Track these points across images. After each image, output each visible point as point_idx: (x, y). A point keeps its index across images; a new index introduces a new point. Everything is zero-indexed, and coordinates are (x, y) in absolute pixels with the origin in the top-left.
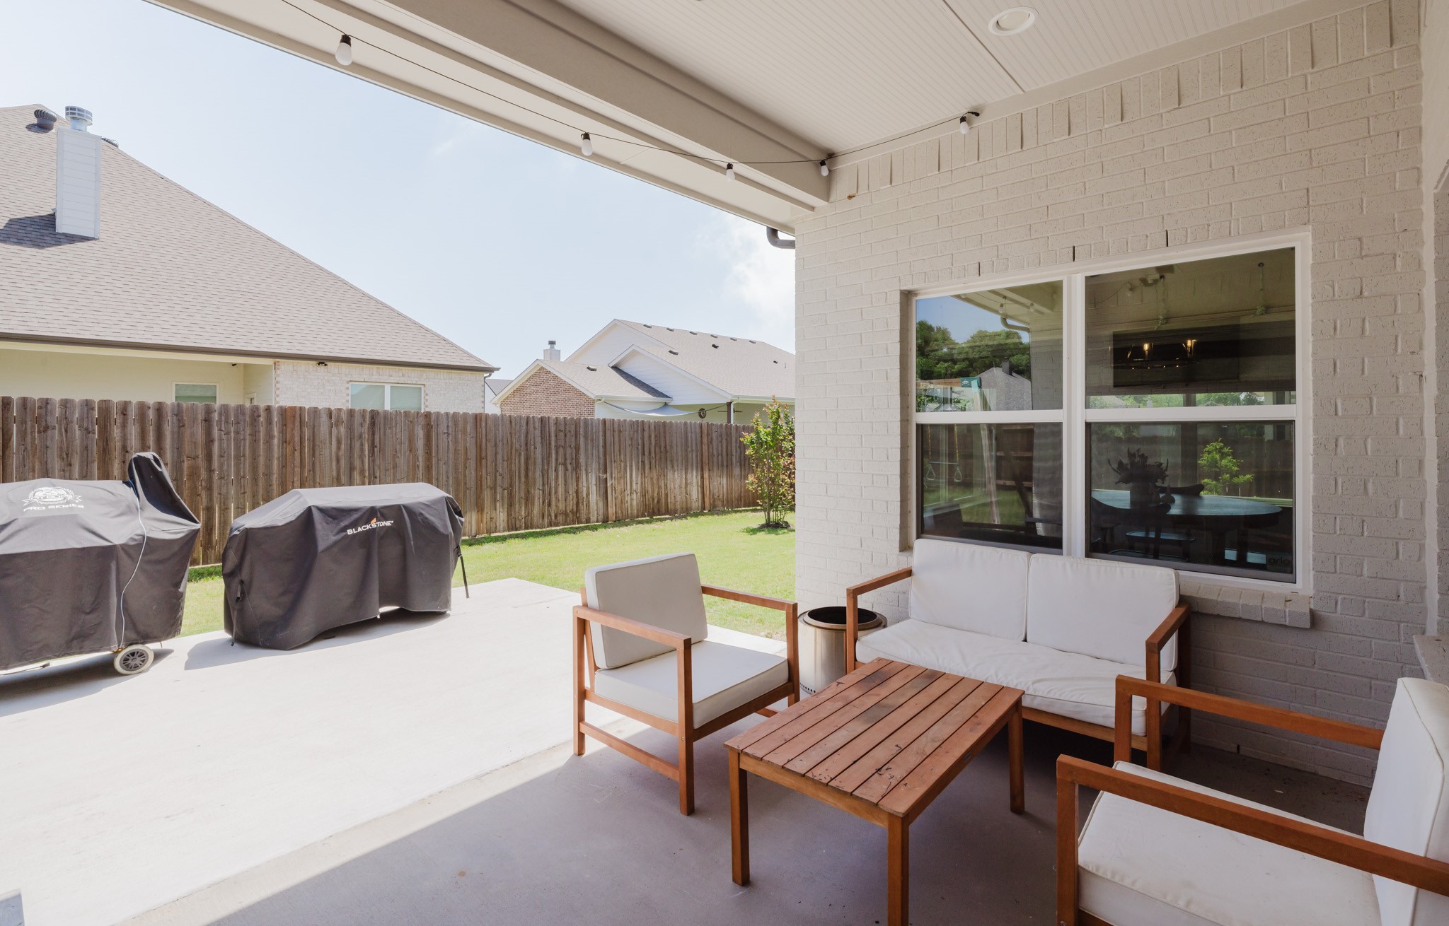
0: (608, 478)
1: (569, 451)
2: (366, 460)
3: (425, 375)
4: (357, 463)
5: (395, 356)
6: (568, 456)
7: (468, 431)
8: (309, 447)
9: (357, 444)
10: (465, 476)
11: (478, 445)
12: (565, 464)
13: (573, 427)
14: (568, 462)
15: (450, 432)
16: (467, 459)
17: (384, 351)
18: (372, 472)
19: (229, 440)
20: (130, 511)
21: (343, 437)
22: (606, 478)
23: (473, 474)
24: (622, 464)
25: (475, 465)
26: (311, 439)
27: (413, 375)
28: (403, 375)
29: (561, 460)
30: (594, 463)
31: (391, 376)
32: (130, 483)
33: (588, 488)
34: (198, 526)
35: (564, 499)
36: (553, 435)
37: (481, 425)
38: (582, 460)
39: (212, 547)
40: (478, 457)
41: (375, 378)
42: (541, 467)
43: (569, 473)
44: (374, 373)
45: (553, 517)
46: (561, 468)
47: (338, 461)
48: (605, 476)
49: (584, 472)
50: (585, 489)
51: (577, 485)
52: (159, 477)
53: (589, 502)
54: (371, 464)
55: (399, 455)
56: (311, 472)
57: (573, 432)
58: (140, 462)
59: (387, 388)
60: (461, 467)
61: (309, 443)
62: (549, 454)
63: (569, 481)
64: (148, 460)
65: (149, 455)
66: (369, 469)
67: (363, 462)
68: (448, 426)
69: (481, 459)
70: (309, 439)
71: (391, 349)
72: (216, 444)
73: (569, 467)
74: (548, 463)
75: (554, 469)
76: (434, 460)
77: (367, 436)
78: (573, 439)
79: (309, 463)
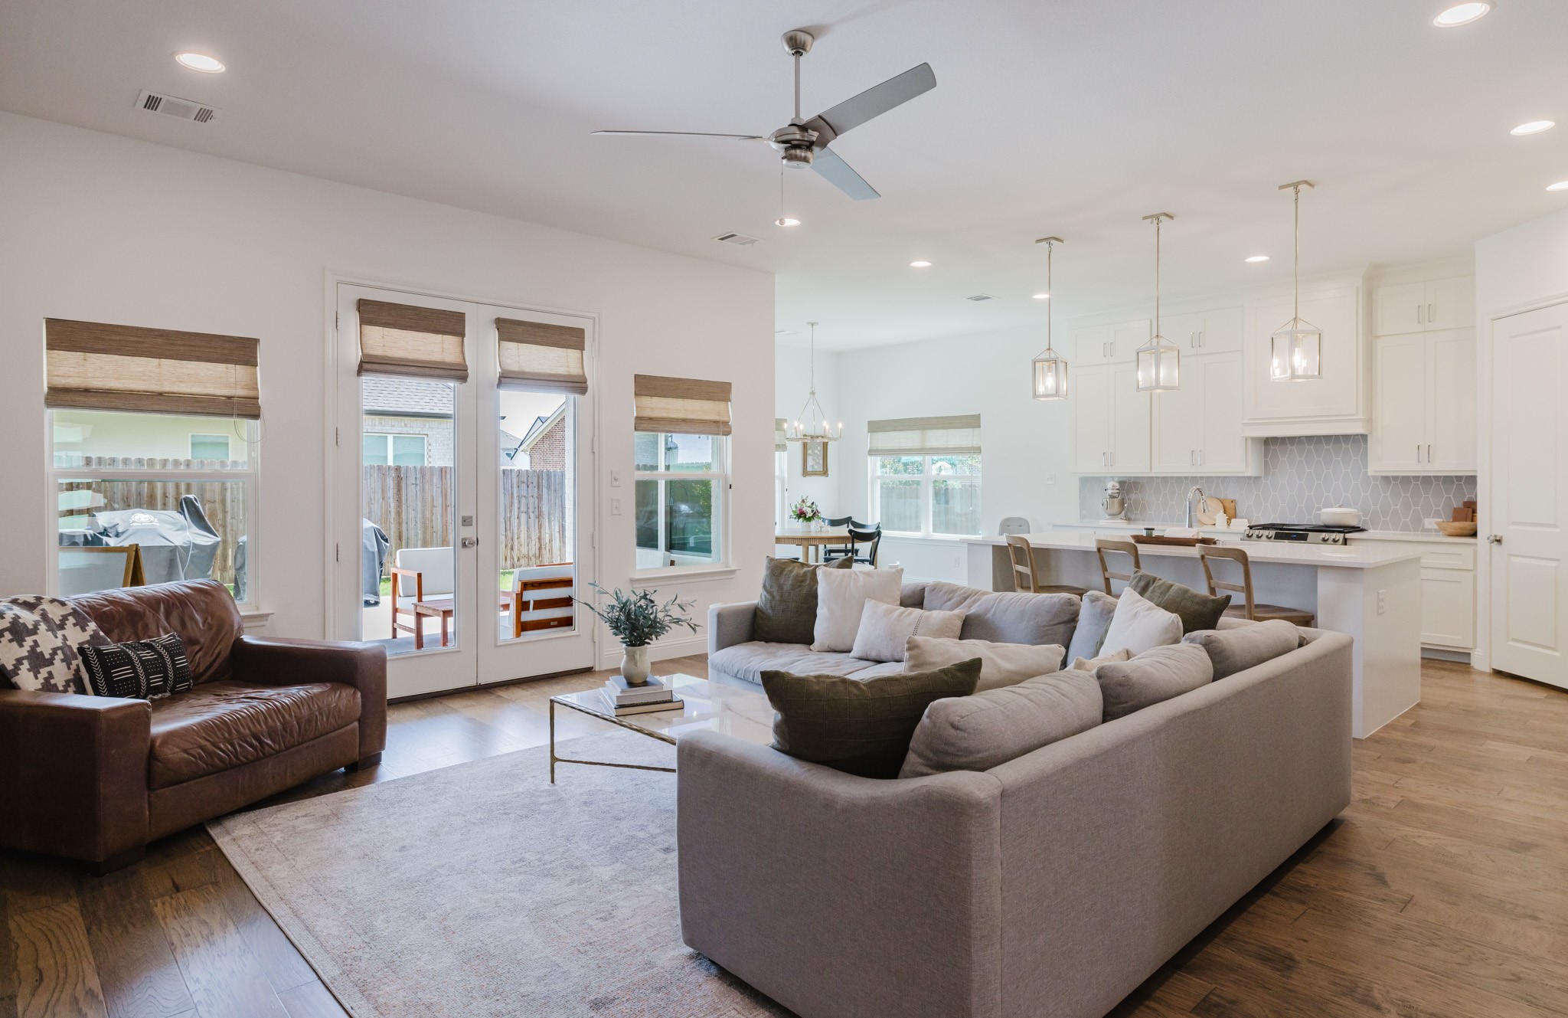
1: (531, 501)
3: (427, 425)
5: (398, 406)
6: (531, 505)
7: (435, 482)
10: (432, 521)
11: (444, 495)
12: (527, 513)
13: (536, 479)
14: (531, 510)
15: (418, 483)
16: (433, 506)
17: (387, 402)
19: (238, 489)
20: (182, 528)
23: (439, 520)
25: (440, 512)
27: (416, 426)
28: (406, 426)
29: (523, 509)
30: (557, 512)
31: (393, 426)
32: (182, 512)
33: (551, 535)
34: (219, 539)
35: (526, 544)
36: (515, 486)
37: (446, 476)
38: (545, 509)
39: (226, 571)
40: (444, 506)
41: (378, 428)
42: (503, 514)
43: (531, 521)
44: (377, 424)
45: (516, 560)
46: (523, 517)
49: (547, 520)
50: (547, 535)
52: (197, 508)
53: (552, 547)
55: (373, 502)
57: (535, 484)
58: (187, 500)
59: (390, 438)
60: (428, 514)
62: (512, 504)
63: (532, 528)
64: (191, 499)
65: (191, 496)
68: (416, 478)
69: (447, 506)
71: (394, 399)
72: (229, 491)
73: (532, 515)
74: (511, 511)
75: (516, 517)
76: (404, 507)
78: (536, 490)
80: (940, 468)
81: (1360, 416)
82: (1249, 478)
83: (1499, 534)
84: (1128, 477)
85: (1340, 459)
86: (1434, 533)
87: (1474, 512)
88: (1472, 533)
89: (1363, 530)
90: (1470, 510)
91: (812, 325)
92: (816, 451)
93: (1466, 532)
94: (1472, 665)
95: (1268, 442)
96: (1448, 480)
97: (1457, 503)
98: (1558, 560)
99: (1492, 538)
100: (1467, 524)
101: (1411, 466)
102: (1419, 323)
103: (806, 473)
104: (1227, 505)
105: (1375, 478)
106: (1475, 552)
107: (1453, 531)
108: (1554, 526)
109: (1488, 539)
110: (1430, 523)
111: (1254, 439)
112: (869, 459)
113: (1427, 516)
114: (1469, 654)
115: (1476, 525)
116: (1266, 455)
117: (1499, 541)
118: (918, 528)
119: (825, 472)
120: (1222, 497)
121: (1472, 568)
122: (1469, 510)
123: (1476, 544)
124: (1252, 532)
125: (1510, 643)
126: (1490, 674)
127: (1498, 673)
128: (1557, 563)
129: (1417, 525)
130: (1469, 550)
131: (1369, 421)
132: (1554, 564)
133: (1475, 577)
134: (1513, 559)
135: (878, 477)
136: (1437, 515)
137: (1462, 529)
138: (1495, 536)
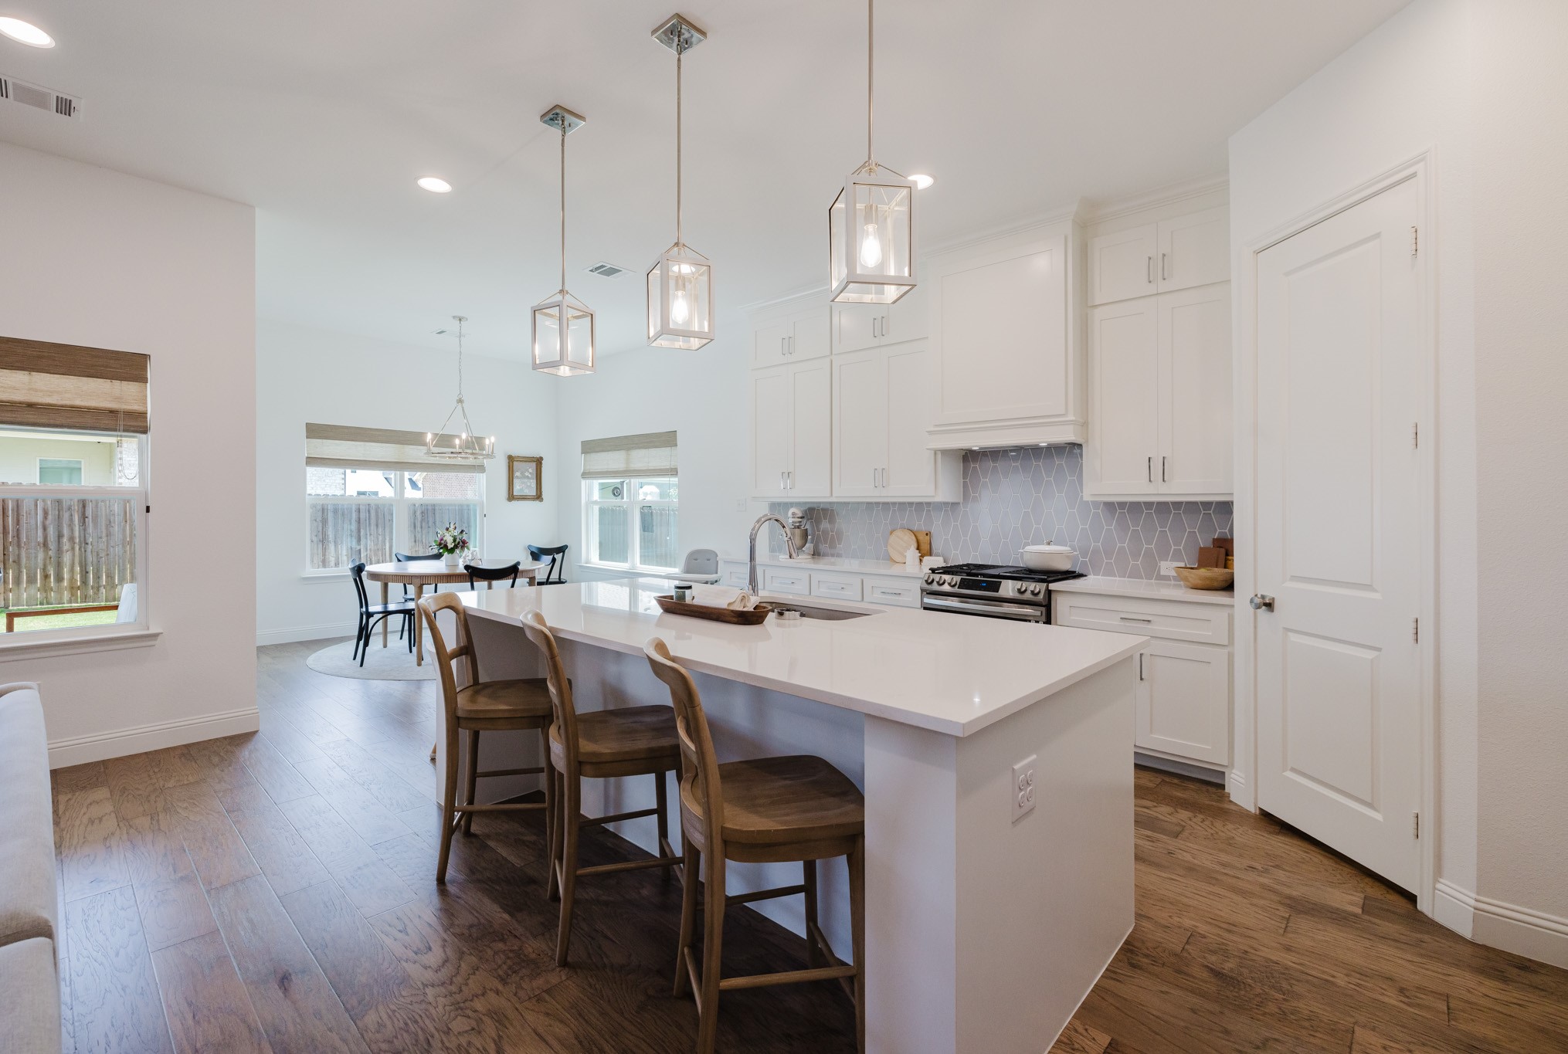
0: (362, 550)
2: (77, 529)
4: (66, 531)
8: (13, 517)
9: (66, 516)
18: (82, 539)
21: (50, 509)
22: (360, 550)
24: (380, 538)
26: (15, 509)
47: (45, 528)
48: (358, 548)
51: (324, 555)
54: (82, 532)
56: (16, 538)
61: (12, 513)
66: (80, 537)
67: (72, 530)
70: (13, 510)
77: (76, 508)
79: (13, 531)
80: (648, 491)
81: (1071, 417)
82: (946, 504)
83: (1270, 594)
84: (817, 503)
85: (1052, 479)
86: (1173, 582)
87: (1229, 553)
88: (1225, 585)
89: (1080, 576)
90: (1223, 551)
91: (460, 320)
92: (527, 474)
93: (1216, 584)
94: (1227, 790)
95: (969, 458)
96: (1192, 507)
97: (1204, 541)
98: (1379, 650)
99: (1258, 600)
100: (1218, 572)
101: (1138, 488)
102: (1150, 282)
103: (511, 497)
104: (921, 538)
105: (1096, 504)
106: (1231, 619)
107: (1199, 582)
108: (1369, 587)
109: (1252, 601)
110: (1168, 567)
111: (946, 453)
112: (583, 482)
113: (1164, 556)
114: (1223, 773)
115: (1232, 574)
116: (965, 474)
117: (1269, 606)
118: (625, 560)
119: (539, 497)
120: (915, 528)
121: (1226, 643)
122: (1221, 551)
123: (1232, 606)
124: (933, 576)
125: (1289, 774)
126: (1254, 816)
127: (1268, 819)
128: (1375, 654)
129: (1152, 572)
130: (1219, 617)
131: (1085, 425)
132: (1369, 655)
133: (1231, 657)
134: (1293, 637)
135: (596, 502)
136: (1177, 556)
137: (1211, 579)
138: (1263, 597)
